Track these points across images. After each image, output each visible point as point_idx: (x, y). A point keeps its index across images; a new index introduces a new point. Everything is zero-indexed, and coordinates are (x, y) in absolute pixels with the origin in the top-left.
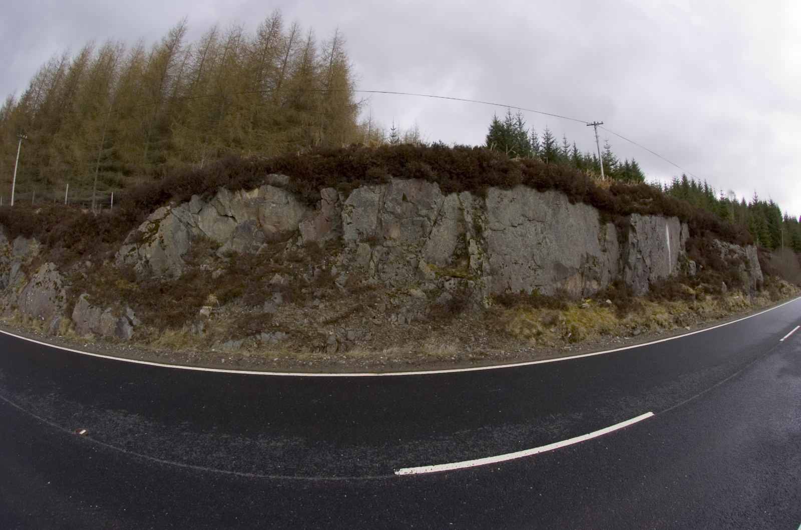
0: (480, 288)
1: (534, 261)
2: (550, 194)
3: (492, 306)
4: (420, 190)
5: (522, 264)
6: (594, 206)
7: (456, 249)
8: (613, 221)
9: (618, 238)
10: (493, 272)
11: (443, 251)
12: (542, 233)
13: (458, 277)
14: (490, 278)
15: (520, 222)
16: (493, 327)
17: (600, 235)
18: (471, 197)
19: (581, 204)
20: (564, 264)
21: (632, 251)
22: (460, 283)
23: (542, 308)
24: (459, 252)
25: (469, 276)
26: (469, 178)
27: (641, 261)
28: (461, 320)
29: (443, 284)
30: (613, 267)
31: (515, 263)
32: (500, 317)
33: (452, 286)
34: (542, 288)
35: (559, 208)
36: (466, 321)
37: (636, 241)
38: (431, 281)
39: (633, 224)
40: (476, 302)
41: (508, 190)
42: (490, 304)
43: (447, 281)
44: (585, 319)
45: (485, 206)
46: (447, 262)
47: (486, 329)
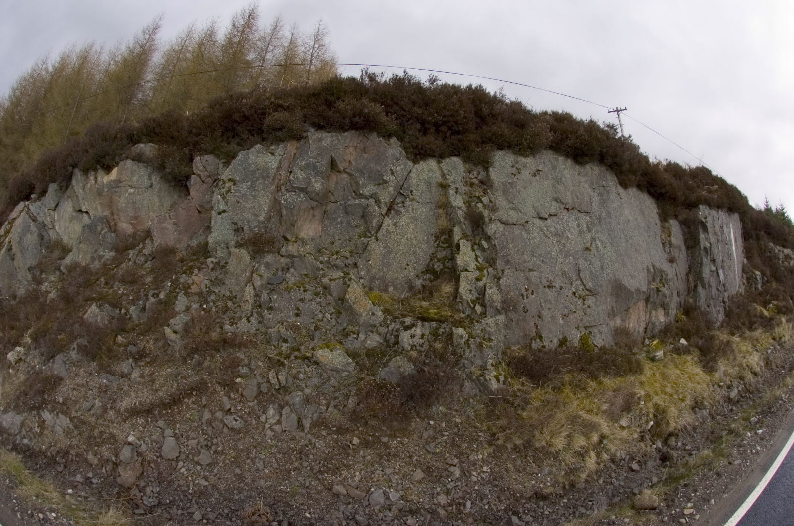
0: (480, 345)
1: (582, 281)
2: (593, 170)
3: (504, 383)
4: (364, 150)
5: (561, 288)
6: (650, 194)
7: (431, 260)
8: (676, 217)
9: (685, 241)
10: (507, 306)
11: (404, 265)
12: (589, 231)
13: (432, 320)
14: (501, 318)
15: (553, 210)
16: (508, 439)
17: (663, 237)
18: (462, 166)
19: (634, 189)
20: (627, 284)
21: (705, 260)
22: (435, 334)
23: (604, 377)
24: (438, 266)
25: (456, 317)
26: (458, 133)
27: (715, 274)
28: (432, 422)
29: (397, 337)
30: (682, 286)
31: (549, 287)
32: (523, 410)
33: (417, 340)
34: (595, 330)
35: (608, 192)
36: (444, 425)
37: (709, 245)
38: (372, 328)
39: (703, 220)
40: (469, 377)
41: (527, 156)
42: (502, 378)
43: (407, 328)
44: (669, 385)
45: (490, 180)
46: (411, 288)
47: (490, 444)
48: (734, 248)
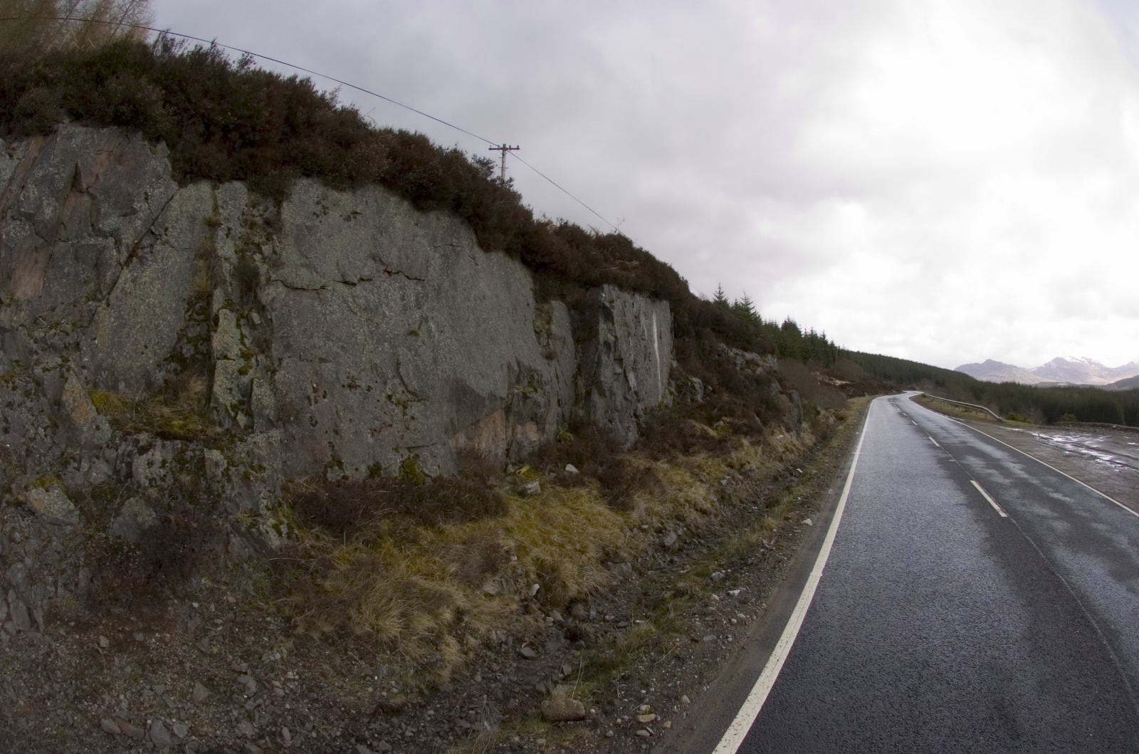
0: (246, 477)
1: (402, 380)
2: (440, 221)
5: (369, 389)
6: (523, 261)
7: (179, 339)
8: (562, 297)
9: (574, 332)
10: (284, 417)
12: (419, 306)
13: (176, 436)
14: (276, 435)
15: (366, 273)
17: (538, 323)
18: (245, 196)
19: (501, 254)
20: (474, 387)
21: (604, 358)
24: (188, 351)
25: (210, 433)
27: (621, 378)
29: (130, 465)
30: (566, 392)
31: (350, 386)
33: (157, 470)
34: (426, 453)
35: (458, 254)
37: (613, 339)
39: (607, 305)
40: (236, 528)
41: (342, 190)
42: (284, 529)
45: (280, 219)
46: (149, 385)
48: (656, 345)
